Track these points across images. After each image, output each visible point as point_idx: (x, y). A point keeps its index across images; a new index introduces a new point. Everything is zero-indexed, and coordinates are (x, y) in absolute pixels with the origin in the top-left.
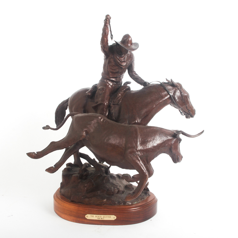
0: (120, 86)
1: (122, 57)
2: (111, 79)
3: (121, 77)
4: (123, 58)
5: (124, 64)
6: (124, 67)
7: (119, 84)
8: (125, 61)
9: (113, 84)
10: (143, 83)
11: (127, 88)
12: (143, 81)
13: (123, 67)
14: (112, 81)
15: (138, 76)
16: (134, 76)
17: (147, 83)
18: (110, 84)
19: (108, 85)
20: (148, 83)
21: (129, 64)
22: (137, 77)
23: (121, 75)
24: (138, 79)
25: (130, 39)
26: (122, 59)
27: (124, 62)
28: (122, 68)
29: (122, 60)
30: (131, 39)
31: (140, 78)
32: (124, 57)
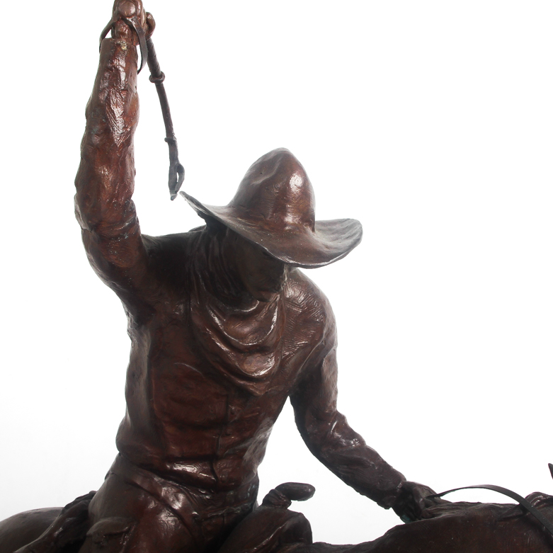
0: (238, 510)
1: (245, 318)
2: (179, 468)
3: (247, 455)
4: (254, 325)
5: (264, 367)
6: (262, 386)
7: (238, 501)
8: (270, 343)
9: (188, 497)
10: (393, 491)
11: (288, 524)
12: (397, 476)
13: (258, 390)
14: (185, 482)
15: (362, 441)
16: (336, 444)
17: (418, 496)
18: (166, 505)
19: (157, 512)
20: (424, 495)
21: (297, 365)
22: (356, 449)
23: (244, 440)
24: (359, 463)
25: (295, 182)
26: (247, 330)
27: (262, 350)
28: (245, 394)
29: (243, 337)
30: (306, 181)
31: (374, 455)
32: (262, 316)
